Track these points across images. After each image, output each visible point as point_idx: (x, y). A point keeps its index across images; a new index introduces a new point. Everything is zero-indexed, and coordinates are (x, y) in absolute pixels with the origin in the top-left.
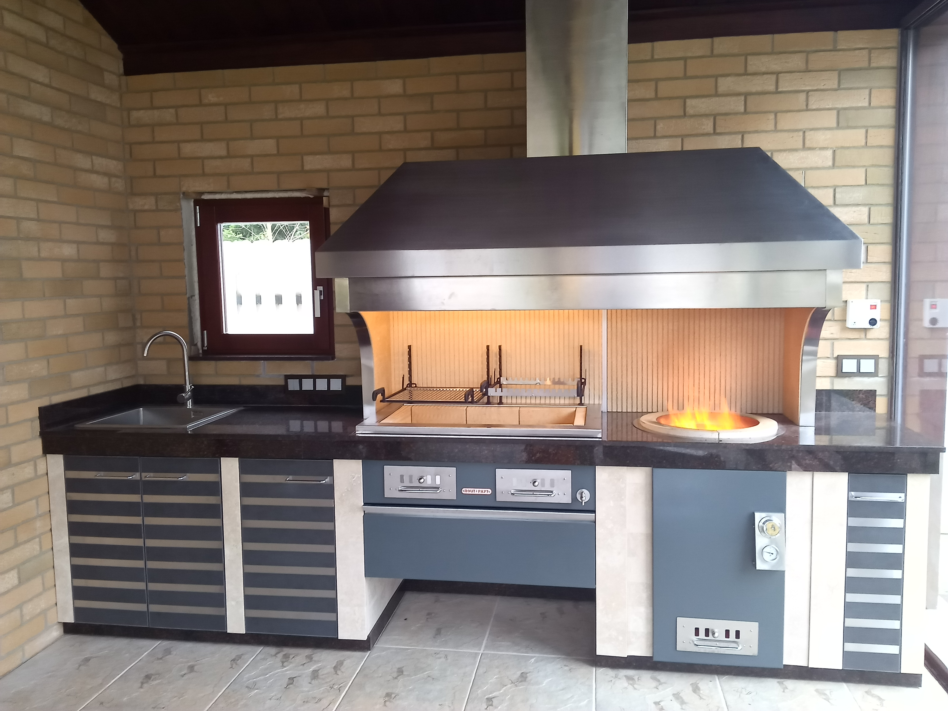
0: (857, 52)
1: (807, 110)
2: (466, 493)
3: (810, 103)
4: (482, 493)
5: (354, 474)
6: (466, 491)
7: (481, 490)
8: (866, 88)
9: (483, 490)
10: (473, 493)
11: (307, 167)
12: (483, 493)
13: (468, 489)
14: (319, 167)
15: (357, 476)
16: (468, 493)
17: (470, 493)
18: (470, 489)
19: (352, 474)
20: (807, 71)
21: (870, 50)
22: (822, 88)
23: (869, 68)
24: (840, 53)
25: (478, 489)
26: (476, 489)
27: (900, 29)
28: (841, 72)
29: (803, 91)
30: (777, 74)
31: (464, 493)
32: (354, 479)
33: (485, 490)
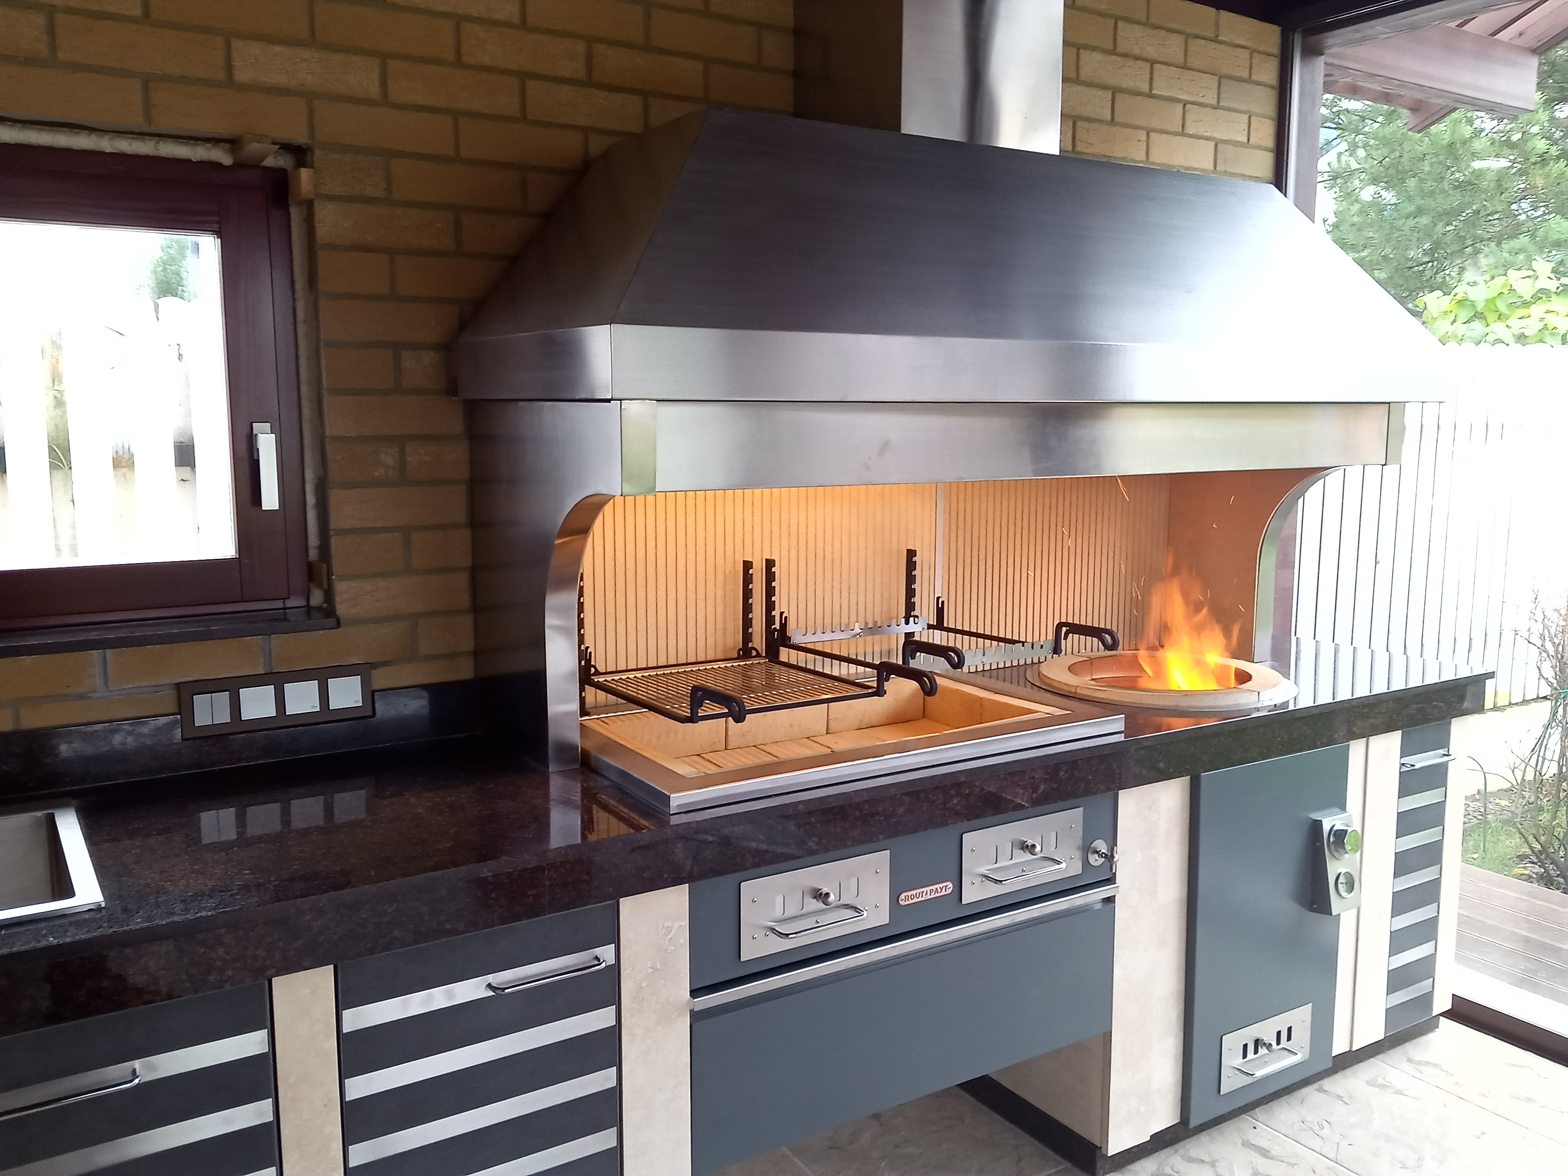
0: (1239, 50)
1: (1183, 134)
2: (907, 903)
3: (1188, 122)
4: (937, 895)
5: (669, 924)
6: (905, 899)
7: (934, 887)
8: (1245, 112)
9: (938, 886)
10: (920, 899)
11: (243, 75)
12: (939, 895)
13: (909, 893)
14: (279, 79)
15: (677, 925)
16: (911, 902)
17: (916, 900)
18: (914, 892)
19: (666, 925)
20: (1185, 67)
21: (1253, 51)
22: (1201, 100)
23: (1249, 81)
24: (1222, 46)
25: (928, 889)
26: (924, 889)
27: (1280, 28)
28: (1221, 78)
29: (1178, 101)
30: (1153, 63)
31: (902, 903)
32: (669, 937)
33: (941, 885)
